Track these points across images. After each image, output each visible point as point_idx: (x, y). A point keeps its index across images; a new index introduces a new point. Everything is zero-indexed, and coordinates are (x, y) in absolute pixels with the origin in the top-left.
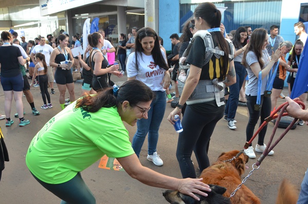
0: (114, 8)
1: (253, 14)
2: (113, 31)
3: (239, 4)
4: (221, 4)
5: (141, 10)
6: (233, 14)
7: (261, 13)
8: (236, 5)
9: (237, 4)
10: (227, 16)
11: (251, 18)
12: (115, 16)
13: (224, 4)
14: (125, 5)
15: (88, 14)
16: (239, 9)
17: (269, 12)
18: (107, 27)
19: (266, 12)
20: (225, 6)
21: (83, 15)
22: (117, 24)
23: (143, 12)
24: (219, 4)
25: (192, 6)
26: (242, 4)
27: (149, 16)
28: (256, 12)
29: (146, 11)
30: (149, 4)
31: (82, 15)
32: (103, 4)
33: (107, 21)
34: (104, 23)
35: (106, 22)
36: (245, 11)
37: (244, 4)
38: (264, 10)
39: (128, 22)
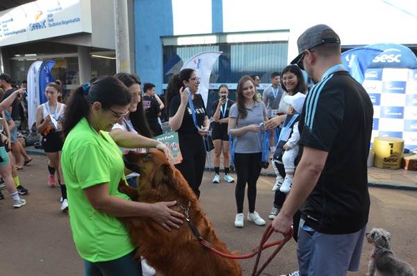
0: (74, 49)
1: (255, 58)
2: (74, 80)
3: (237, 46)
4: (215, 47)
5: (111, 52)
6: (230, 59)
7: (264, 57)
8: (233, 48)
9: (234, 46)
10: (223, 61)
11: (251, 64)
12: (75, 59)
13: (218, 47)
14: (89, 45)
15: (35, 55)
16: (237, 53)
17: (273, 56)
18: (65, 75)
19: (270, 56)
20: (220, 50)
21: (29, 56)
22: (78, 71)
23: (114, 56)
24: (212, 47)
25: (178, 49)
26: (240, 46)
27: (122, 61)
28: (258, 57)
29: (117, 55)
30: (121, 45)
31: (26, 55)
32: (57, 42)
33: (64, 66)
34: (60, 69)
35: (62, 67)
36: (245, 55)
37: (243, 46)
38: (267, 54)
39: (93, 69)
